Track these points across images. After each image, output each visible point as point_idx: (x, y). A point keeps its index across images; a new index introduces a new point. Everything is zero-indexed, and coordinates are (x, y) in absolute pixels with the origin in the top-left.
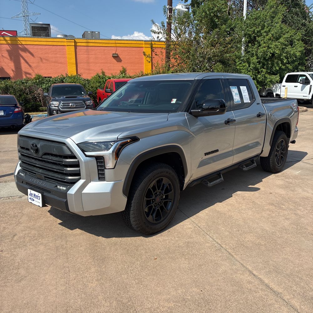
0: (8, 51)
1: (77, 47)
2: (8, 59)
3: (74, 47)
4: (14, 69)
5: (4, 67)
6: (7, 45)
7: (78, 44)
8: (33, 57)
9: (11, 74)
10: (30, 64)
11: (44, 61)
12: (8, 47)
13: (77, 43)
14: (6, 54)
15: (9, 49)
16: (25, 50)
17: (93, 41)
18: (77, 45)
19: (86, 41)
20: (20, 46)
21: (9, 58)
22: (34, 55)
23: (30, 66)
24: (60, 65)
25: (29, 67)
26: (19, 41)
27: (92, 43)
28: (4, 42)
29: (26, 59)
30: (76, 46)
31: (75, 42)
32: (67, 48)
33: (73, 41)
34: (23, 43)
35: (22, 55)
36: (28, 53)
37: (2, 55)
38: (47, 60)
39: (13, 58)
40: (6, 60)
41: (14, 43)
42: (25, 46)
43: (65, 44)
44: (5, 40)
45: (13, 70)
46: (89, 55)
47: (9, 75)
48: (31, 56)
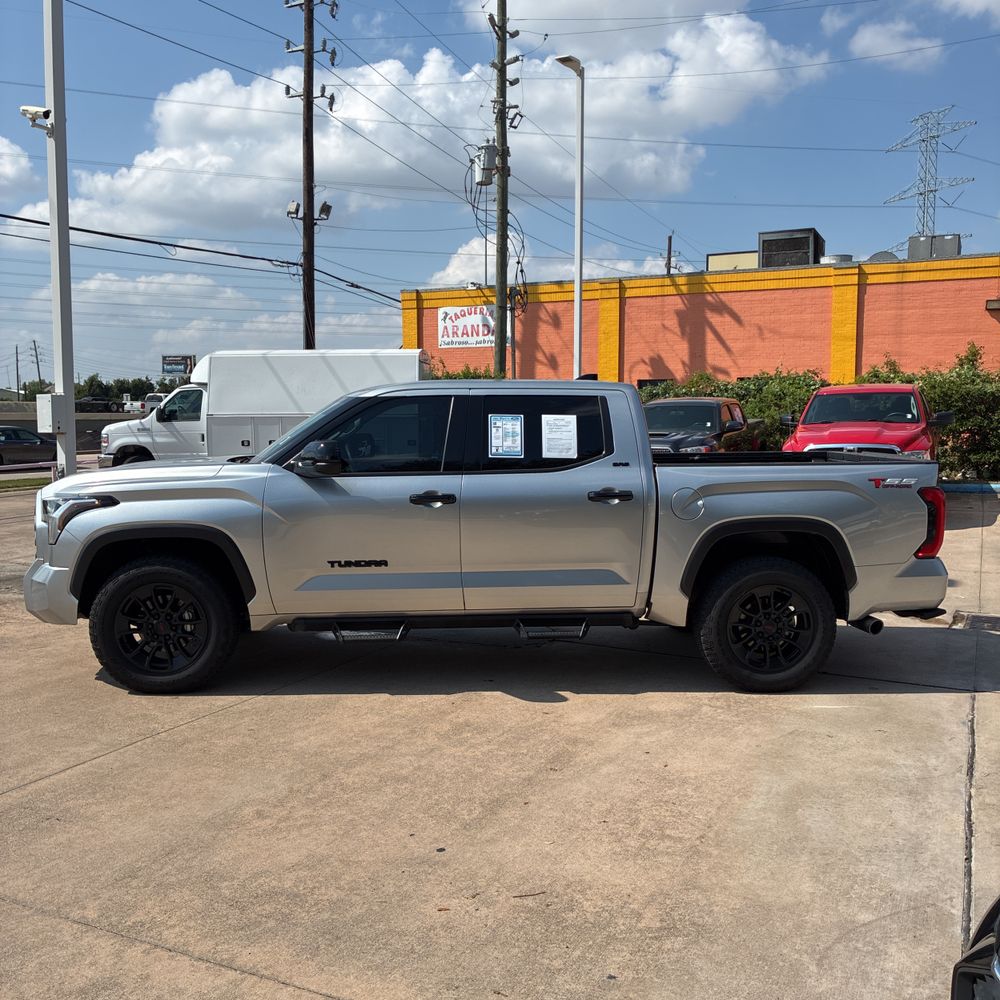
0: (679, 313)
1: (868, 287)
2: (675, 333)
3: (857, 287)
4: (686, 359)
5: (663, 355)
6: (677, 297)
7: (871, 280)
8: (737, 325)
9: (679, 372)
10: (728, 342)
11: (767, 334)
12: (679, 304)
13: (869, 277)
14: (672, 322)
15: (681, 306)
16: (721, 308)
17: (922, 265)
18: (868, 282)
19: (899, 267)
20: (709, 298)
21: (678, 330)
22: (742, 318)
23: (728, 350)
24: (807, 343)
25: (723, 351)
26: (706, 286)
27: (917, 271)
28: (672, 290)
29: (719, 329)
30: (862, 287)
31: (862, 274)
32: (835, 292)
33: (856, 271)
34: (717, 288)
35: (711, 320)
36: (726, 315)
37: (663, 325)
38: (773, 331)
39: (688, 329)
40: (669, 336)
41: (695, 289)
42: (721, 296)
43: (831, 281)
44: (675, 285)
45: (683, 363)
46: (902, 308)
47: (672, 374)
48: (733, 322)
